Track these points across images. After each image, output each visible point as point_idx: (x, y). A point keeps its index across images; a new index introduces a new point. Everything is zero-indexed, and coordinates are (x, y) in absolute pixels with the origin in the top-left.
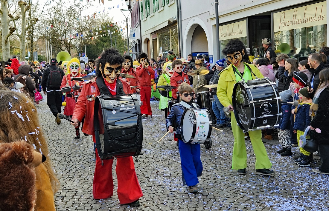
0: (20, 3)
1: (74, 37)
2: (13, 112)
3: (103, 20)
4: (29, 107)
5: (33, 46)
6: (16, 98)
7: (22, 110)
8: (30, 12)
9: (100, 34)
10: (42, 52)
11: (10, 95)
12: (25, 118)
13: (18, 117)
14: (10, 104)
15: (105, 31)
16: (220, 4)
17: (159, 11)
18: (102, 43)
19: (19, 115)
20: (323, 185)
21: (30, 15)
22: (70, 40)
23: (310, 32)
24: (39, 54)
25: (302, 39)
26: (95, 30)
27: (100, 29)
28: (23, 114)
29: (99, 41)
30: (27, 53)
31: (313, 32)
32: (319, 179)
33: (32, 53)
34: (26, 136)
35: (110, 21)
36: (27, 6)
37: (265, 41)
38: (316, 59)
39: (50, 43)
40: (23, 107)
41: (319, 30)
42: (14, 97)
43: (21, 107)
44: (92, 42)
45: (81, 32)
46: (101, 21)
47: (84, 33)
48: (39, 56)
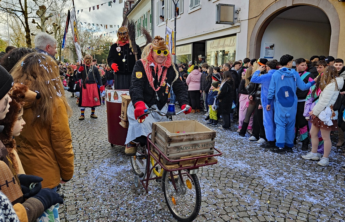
0: (54, 24)
1: (88, 49)
2: (41, 65)
3: (107, 40)
4: (53, 64)
5: (61, 53)
6: (44, 57)
7: (47, 65)
8: (60, 31)
9: (104, 48)
10: (66, 57)
11: (40, 56)
12: (50, 70)
13: (44, 68)
14: (39, 60)
15: (107, 47)
16: (177, 33)
17: (141, 36)
18: (105, 54)
19: (45, 68)
20: (228, 136)
21: (60, 33)
22: (85, 51)
23: (226, 56)
24: (65, 58)
25: (222, 59)
26: (101, 46)
27: (105, 45)
28: (49, 68)
29: (104, 53)
30: (57, 58)
31: (228, 56)
32: (226, 133)
33: (60, 58)
34: (49, 81)
35: (111, 42)
36: (58, 26)
37: (200, 57)
38: (228, 66)
39: (72, 52)
40: (48, 63)
41: (231, 55)
42: (43, 57)
43: (47, 63)
44: (99, 53)
45: (93, 46)
46: (105, 41)
47: (94, 47)
48: (64, 60)
